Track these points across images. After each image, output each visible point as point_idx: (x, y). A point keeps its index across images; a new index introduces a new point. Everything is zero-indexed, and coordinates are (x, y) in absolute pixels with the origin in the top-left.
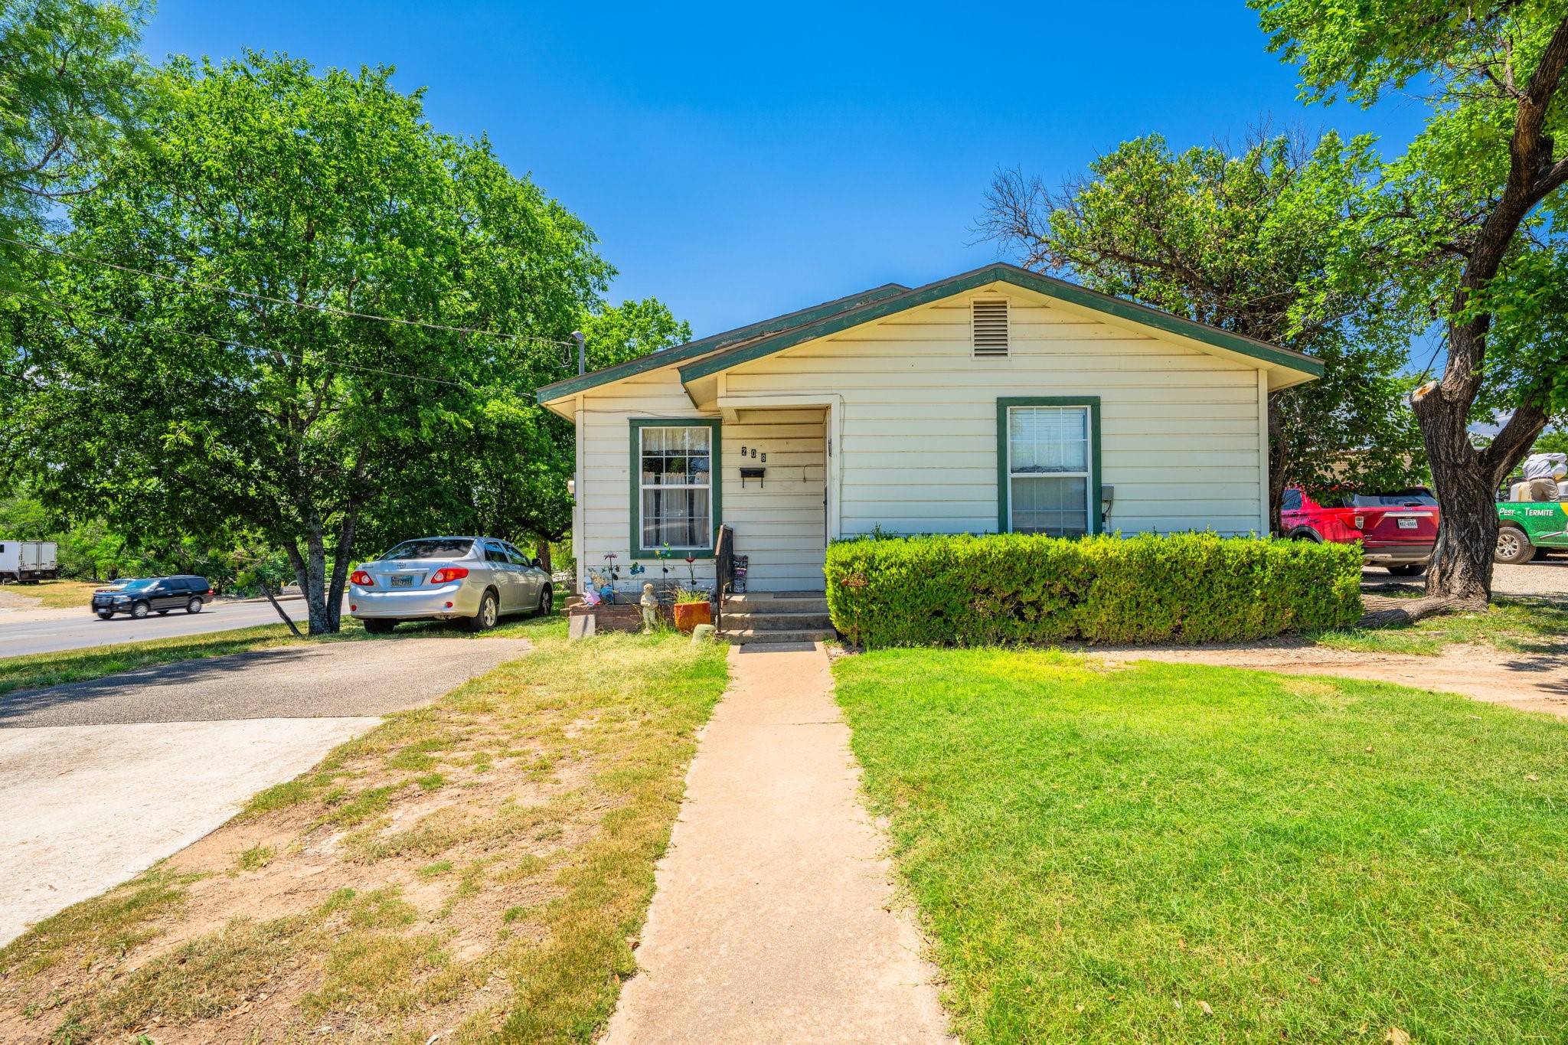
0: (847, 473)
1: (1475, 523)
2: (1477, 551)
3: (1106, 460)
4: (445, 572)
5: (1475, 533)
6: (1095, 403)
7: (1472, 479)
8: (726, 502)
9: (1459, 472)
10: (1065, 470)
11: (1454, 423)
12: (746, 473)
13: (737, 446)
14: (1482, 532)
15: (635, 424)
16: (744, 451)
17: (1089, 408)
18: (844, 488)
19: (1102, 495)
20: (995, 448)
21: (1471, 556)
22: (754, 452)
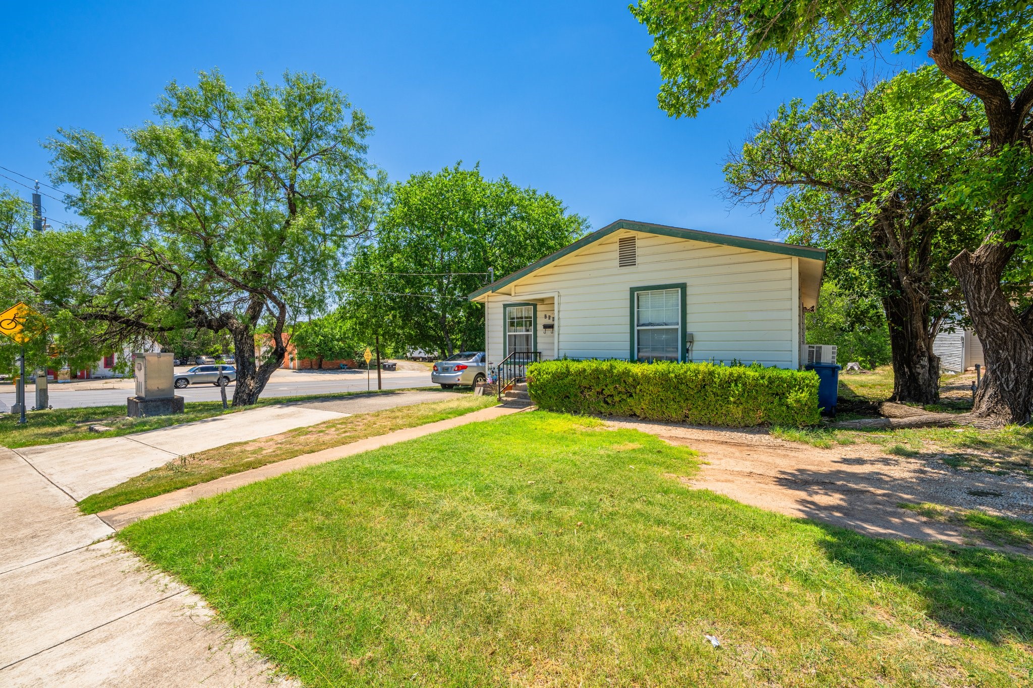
0: (561, 328)
1: (1006, 358)
2: (1007, 381)
3: (689, 318)
4: (458, 367)
5: (1006, 367)
6: (683, 287)
7: (1000, 324)
8: (539, 340)
9: (986, 318)
10: (666, 324)
11: (980, 281)
12: (546, 327)
13: (544, 313)
14: (1013, 366)
15: (505, 306)
16: (546, 317)
17: (680, 290)
18: (560, 336)
19: (687, 338)
20: (628, 314)
21: (1001, 384)
22: (550, 316)
